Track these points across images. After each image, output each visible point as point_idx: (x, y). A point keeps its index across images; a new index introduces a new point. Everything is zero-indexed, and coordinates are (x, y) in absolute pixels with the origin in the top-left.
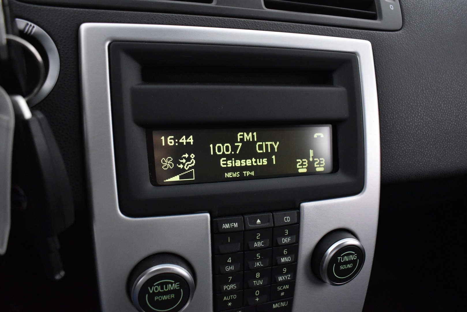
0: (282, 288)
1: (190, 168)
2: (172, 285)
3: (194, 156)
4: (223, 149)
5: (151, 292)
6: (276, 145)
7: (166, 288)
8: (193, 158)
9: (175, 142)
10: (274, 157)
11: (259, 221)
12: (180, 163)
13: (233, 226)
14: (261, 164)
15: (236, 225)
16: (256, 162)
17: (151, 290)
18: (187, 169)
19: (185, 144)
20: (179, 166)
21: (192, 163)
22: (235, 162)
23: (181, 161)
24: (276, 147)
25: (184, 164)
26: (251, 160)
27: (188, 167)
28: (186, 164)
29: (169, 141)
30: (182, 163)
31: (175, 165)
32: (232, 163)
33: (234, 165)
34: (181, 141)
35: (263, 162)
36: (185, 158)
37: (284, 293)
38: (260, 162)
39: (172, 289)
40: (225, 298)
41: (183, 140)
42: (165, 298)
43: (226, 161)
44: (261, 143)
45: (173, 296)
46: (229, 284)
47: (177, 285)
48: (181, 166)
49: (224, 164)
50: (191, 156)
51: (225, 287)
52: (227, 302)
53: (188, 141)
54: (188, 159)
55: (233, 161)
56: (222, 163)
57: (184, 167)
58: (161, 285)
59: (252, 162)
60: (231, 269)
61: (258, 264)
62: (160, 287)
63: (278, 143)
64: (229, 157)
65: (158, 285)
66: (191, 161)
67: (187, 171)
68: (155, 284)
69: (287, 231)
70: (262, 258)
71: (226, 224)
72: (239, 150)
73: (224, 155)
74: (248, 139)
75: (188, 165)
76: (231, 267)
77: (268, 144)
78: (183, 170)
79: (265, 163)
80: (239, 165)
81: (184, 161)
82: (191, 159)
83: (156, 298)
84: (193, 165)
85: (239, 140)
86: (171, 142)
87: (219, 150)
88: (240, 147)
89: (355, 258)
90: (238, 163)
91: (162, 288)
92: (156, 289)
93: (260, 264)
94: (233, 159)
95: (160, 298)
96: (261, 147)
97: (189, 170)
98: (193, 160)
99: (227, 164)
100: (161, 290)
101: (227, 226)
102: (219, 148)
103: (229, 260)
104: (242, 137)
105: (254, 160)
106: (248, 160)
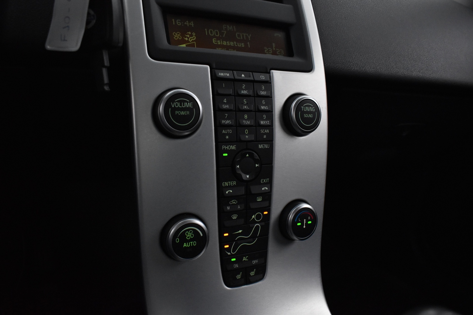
0: (264, 131)
1: (192, 41)
2: (187, 104)
3: (195, 34)
4: (214, 33)
5: (173, 107)
6: (249, 36)
7: (184, 106)
8: (194, 35)
9: (182, 24)
10: (248, 43)
11: (243, 75)
12: (186, 37)
13: (226, 75)
14: (240, 46)
15: (228, 75)
16: (237, 44)
17: (173, 105)
18: (190, 41)
19: (188, 26)
20: (185, 39)
21: (194, 38)
22: (223, 42)
23: (186, 36)
24: (249, 37)
25: (188, 38)
26: (234, 42)
27: (191, 40)
28: (190, 38)
29: (177, 23)
30: (187, 37)
31: (183, 38)
32: (220, 42)
33: (222, 44)
34: (185, 23)
35: (241, 45)
36: (189, 34)
37: (265, 136)
38: (239, 45)
39: (188, 107)
40: (223, 132)
41: (187, 23)
42: (183, 113)
43: (217, 40)
44: (239, 33)
45: (188, 113)
46: (226, 119)
47: (191, 104)
48: (187, 39)
49: (215, 42)
50: (193, 34)
51: (223, 122)
52: (225, 135)
53: (190, 24)
54: (191, 35)
55: (221, 42)
56: (214, 41)
57: (188, 40)
58: (180, 102)
59: (234, 44)
60: (227, 107)
61: (245, 107)
62: (179, 103)
63: (250, 35)
64: (218, 39)
65: (178, 101)
66: (193, 37)
67: (190, 42)
68: (176, 101)
69: (263, 87)
70: (248, 104)
71: (221, 73)
72: (224, 35)
73: (214, 37)
74: (230, 29)
75: (191, 39)
76: (226, 106)
77: (243, 35)
78: (188, 41)
79: (243, 46)
80: (226, 44)
81: (188, 36)
82: (193, 35)
83: (177, 112)
84: (195, 39)
85: (224, 29)
86: (179, 23)
87: (212, 33)
88: (225, 33)
89: (314, 110)
90: (225, 43)
91: (181, 105)
92: (177, 105)
93: (246, 107)
94: (221, 40)
95: (179, 113)
96: (239, 36)
97: (192, 42)
98: (194, 36)
99: (217, 43)
100: (180, 106)
101: (221, 74)
102: (211, 32)
103: (225, 101)
104: (226, 27)
105: (235, 43)
106: (231, 43)
